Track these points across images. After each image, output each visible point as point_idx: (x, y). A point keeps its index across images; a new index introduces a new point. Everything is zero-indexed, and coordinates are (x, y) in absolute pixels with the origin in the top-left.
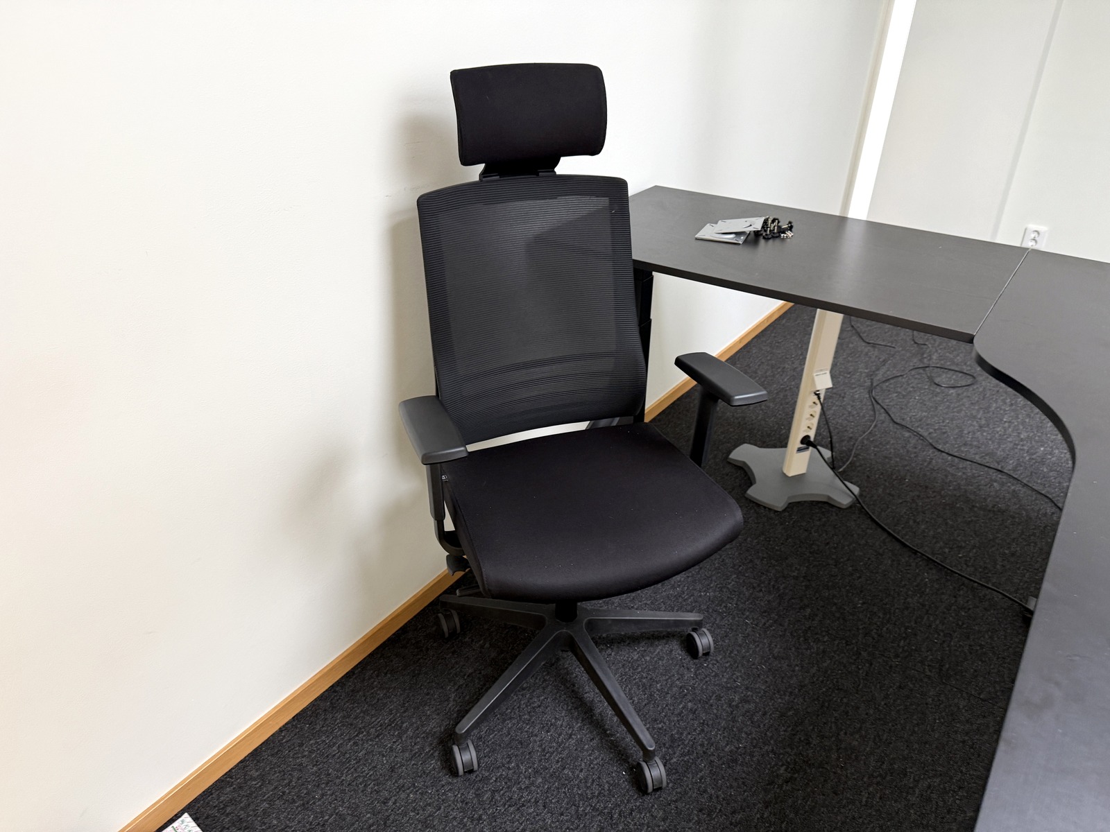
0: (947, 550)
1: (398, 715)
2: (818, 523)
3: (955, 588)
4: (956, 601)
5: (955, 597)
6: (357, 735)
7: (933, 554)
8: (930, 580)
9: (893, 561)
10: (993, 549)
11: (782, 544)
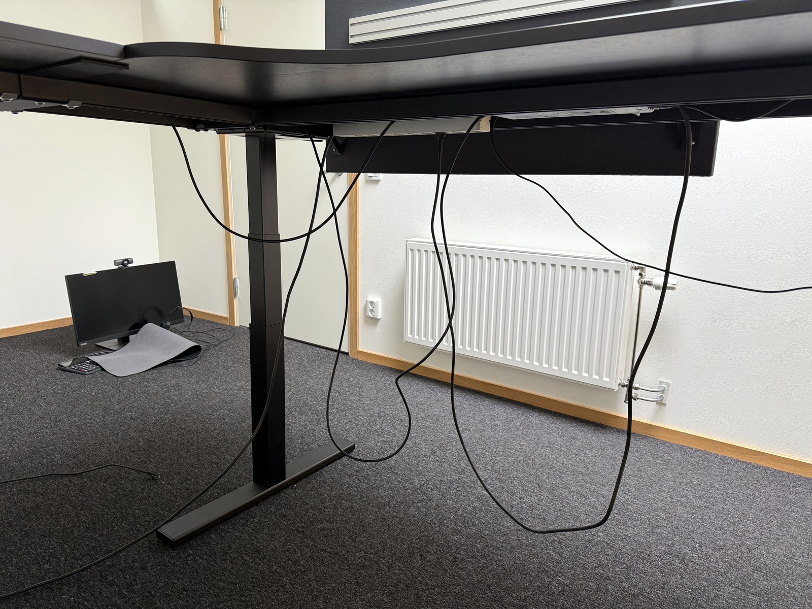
0: (47, 566)
3: (100, 580)
4: (118, 587)
5: (112, 585)
7: (43, 579)
8: (74, 596)
10: (75, 532)
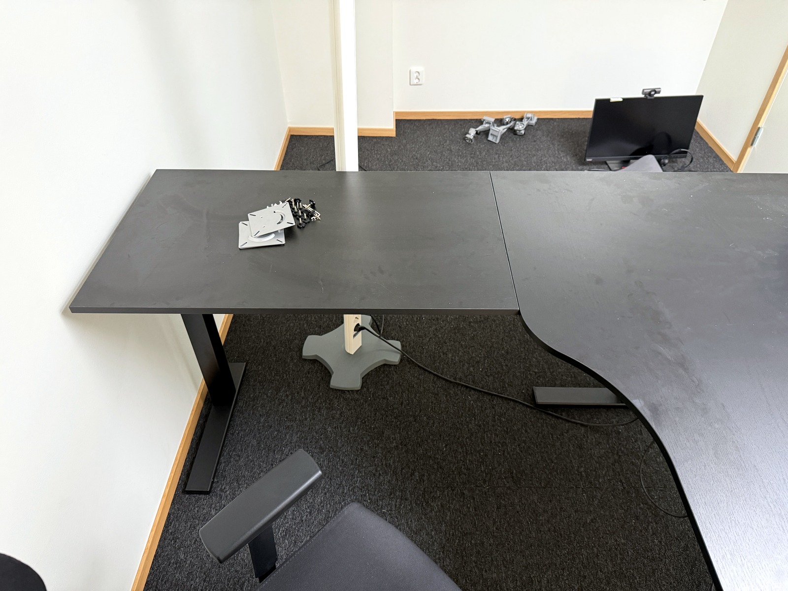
0: (472, 369)
2: (388, 387)
9: (446, 396)
10: (496, 353)
11: (375, 420)
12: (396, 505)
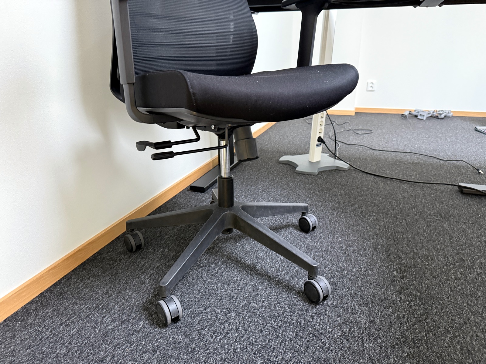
1: (104, 299)
2: (337, 176)
6: (68, 319)
7: (400, 178)
8: (407, 187)
9: (384, 183)
11: (325, 185)
12: (337, 214)
